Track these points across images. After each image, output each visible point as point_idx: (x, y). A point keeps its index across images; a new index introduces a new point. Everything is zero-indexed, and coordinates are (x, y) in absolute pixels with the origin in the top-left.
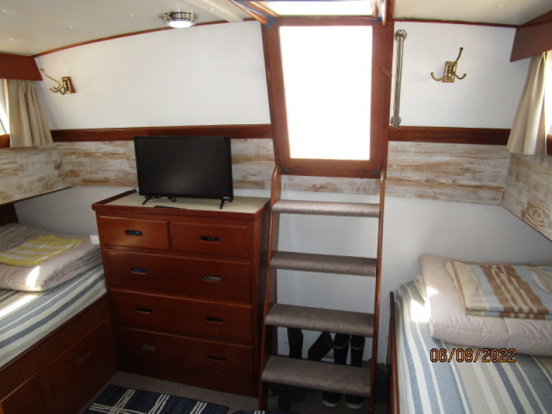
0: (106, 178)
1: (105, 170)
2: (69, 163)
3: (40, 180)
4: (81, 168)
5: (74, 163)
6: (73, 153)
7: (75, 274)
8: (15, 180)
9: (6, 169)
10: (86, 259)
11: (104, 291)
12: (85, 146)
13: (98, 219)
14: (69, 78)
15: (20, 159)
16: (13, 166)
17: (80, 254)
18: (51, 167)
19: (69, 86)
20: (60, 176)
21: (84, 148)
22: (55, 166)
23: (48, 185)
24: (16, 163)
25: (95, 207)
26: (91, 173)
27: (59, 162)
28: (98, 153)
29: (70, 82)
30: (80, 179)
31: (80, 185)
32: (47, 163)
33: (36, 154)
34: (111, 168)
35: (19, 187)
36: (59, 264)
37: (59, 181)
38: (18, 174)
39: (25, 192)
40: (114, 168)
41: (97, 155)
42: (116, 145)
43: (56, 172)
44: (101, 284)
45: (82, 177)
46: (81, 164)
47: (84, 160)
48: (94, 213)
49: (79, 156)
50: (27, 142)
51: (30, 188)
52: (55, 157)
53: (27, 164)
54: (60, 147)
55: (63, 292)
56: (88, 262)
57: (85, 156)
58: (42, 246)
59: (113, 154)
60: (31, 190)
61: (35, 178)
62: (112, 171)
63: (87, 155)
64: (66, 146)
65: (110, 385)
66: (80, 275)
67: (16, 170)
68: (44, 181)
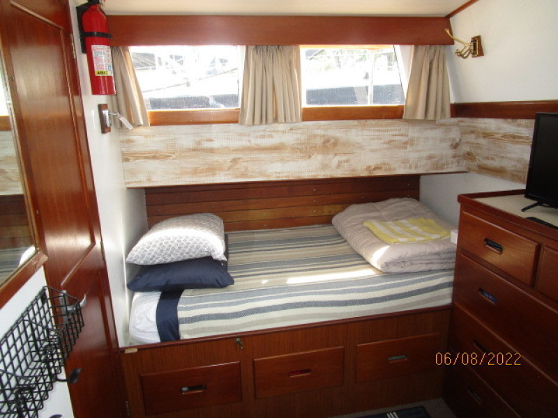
0: (502, 167)
1: (502, 157)
2: (468, 143)
3: (430, 157)
4: (479, 151)
5: (472, 143)
6: (472, 132)
7: (424, 268)
8: (401, 154)
9: (395, 141)
10: (443, 256)
11: (448, 301)
12: (485, 123)
13: (462, 215)
14: (479, 38)
15: (413, 132)
16: (404, 139)
17: (437, 248)
18: (446, 145)
19: (477, 47)
20: (454, 157)
21: (483, 126)
22: (452, 145)
23: (437, 165)
24: (407, 136)
25: (461, 198)
26: (487, 158)
27: (457, 140)
28: (498, 134)
29: (480, 42)
30: (476, 163)
31: (476, 171)
32: (442, 140)
33: (431, 129)
34: (509, 155)
35: (405, 161)
36: (408, 251)
37: (452, 162)
38: (406, 148)
39: (410, 167)
40: (513, 156)
41: (496, 136)
42: (519, 125)
43: (451, 152)
44: (448, 291)
45: (478, 162)
46: (478, 146)
47: (482, 141)
48: (458, 206)
49: (477, 137)
50: (420, 115)
51: (417, 165)
52: (455, 134)
53: (418, 138)
54: (463, 124)
55: (399, 281)
56: (446, 261)
57: (484, 137)
58: (415, 228)
59: (514, 137)
60: (416, 167)
61: (425, 154)
62: (510, 159)
63: (486, 135)
64: (467, 122)
65: (422, 407)
66: (430, 271)
67: (406, 143)
68: (434, 160)
